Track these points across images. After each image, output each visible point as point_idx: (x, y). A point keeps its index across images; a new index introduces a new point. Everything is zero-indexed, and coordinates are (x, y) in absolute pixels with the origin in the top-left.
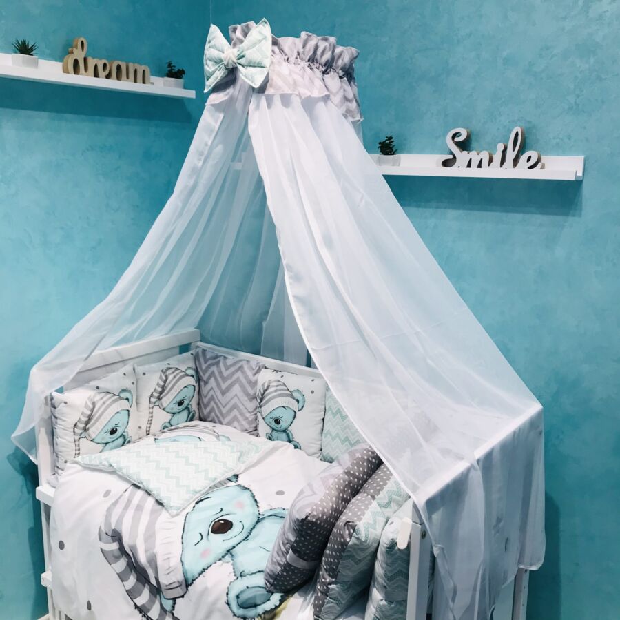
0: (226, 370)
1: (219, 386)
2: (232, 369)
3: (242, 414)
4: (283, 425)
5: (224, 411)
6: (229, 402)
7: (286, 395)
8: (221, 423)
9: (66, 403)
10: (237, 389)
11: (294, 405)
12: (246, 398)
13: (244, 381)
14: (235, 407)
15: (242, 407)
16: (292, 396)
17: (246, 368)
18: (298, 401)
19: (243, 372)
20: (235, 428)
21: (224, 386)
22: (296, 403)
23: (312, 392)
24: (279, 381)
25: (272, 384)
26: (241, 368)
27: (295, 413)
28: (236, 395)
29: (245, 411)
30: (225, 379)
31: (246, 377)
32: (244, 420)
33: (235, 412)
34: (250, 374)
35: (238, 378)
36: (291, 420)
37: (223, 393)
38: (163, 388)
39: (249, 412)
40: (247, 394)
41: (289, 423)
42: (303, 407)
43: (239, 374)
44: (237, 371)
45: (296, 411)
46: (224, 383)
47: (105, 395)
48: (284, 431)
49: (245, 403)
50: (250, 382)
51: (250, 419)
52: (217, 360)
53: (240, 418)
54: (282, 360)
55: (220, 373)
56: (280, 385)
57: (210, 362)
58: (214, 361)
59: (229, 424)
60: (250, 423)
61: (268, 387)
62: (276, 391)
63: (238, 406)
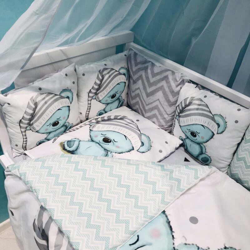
0: (153, 77)
1: (145, 88)
2: (158, 77)
3: (161, 114)
4: (198, 139)
5: (147, 108)
6: (152, 103)
7: (207, 116)
8: (143, 115)
9: (9, 104)
10: (160, 95)
11: (214, 128)
12: (166, 104)
13: (167, 90)
14: (156, 108)
15: (162, 109)
16: (213, 119)
17: (170, 78)
18: (219, 125)
19: (168, 82)
20: (154, 122)
21: (149, 90)
22: (217, 126)
23: (236, 122)
24: (201, 100)
25: (194, 102)
26: (166, 78)
27: (214, 134)
28: (158, 100)
29: (164, 113)
30: (151, 85)
31: (170, 87)
32: (163, 119)
33: (156, 112)
34: (173, 84)
35: (163, 86)
36: (208, 138)
37: (148, 95)
38: (100, 86)
39: (167, 114)
40: (168, 101)
41: (205, 140)
42: (223, 132)
43: (164, 83)
44: (162, 79)
45: (215, 133)
46: (150, 87)
47: (47, 96)
48: (199, 144)
49: (165, 107)
50: (172, 92)
51: (167, 119)
52: (146, 65)
53: (159, 117)
54: (204, 75)
55: (147, 78)
56: (203, 105)
57: (139, 66)
58: (143, 66)
59: (149, 118)
60: (167, 122)
61: (190, 104)
62: (197, 109)
63: (159, 108)
